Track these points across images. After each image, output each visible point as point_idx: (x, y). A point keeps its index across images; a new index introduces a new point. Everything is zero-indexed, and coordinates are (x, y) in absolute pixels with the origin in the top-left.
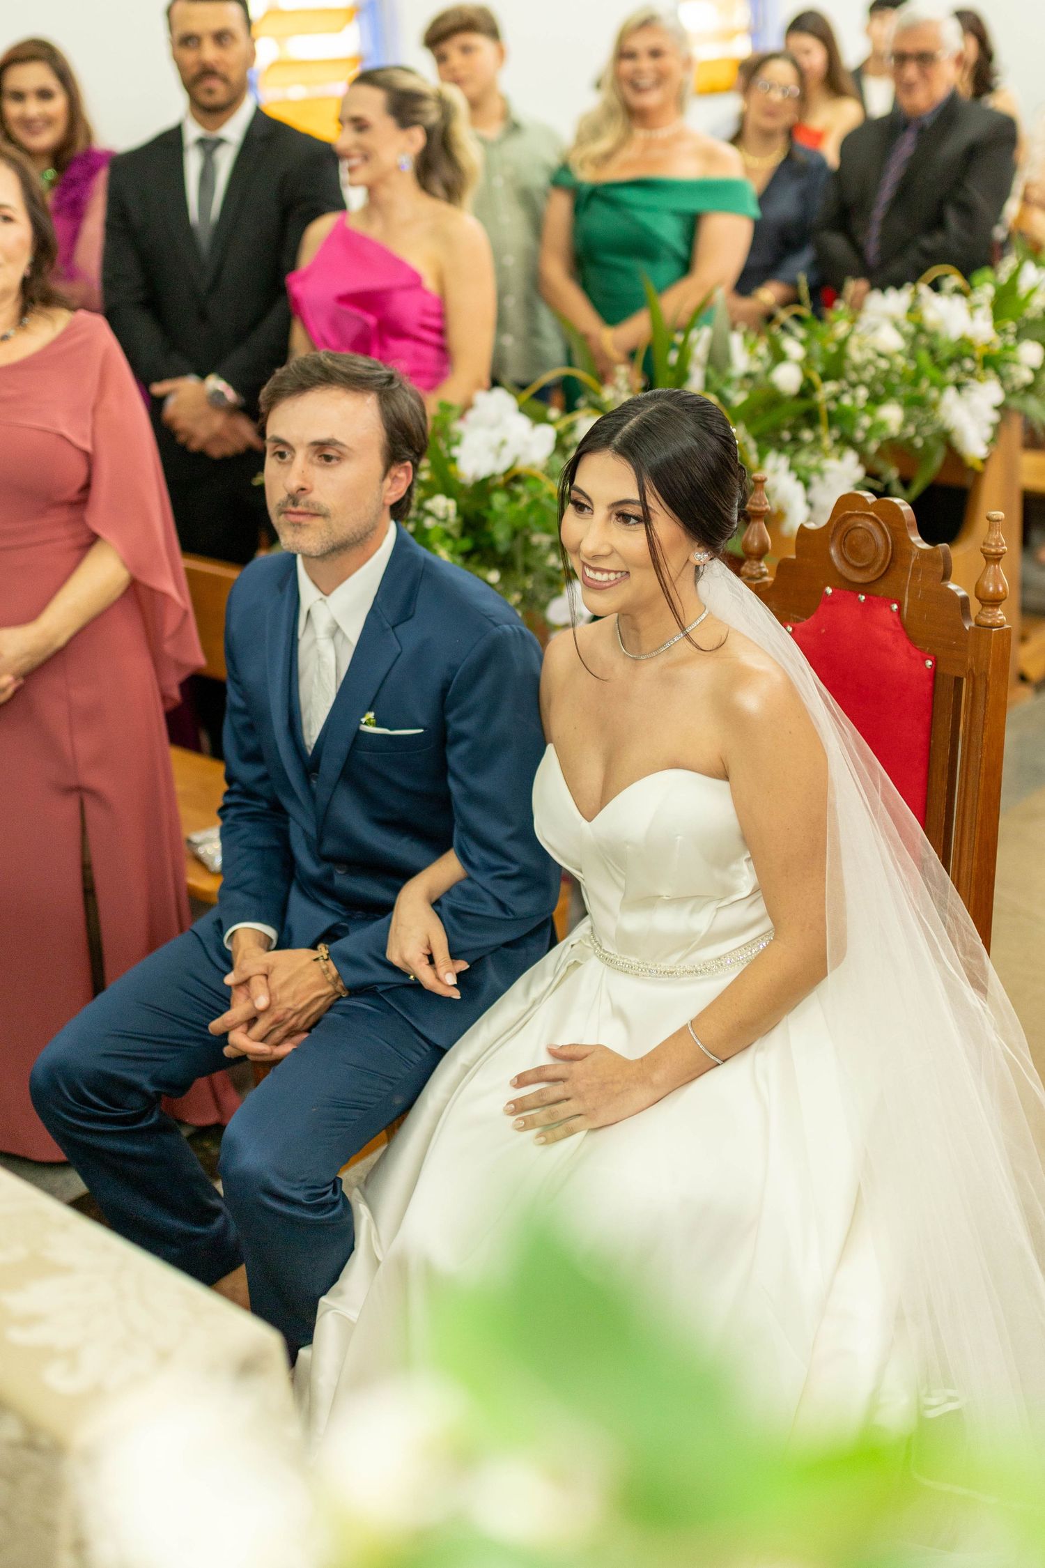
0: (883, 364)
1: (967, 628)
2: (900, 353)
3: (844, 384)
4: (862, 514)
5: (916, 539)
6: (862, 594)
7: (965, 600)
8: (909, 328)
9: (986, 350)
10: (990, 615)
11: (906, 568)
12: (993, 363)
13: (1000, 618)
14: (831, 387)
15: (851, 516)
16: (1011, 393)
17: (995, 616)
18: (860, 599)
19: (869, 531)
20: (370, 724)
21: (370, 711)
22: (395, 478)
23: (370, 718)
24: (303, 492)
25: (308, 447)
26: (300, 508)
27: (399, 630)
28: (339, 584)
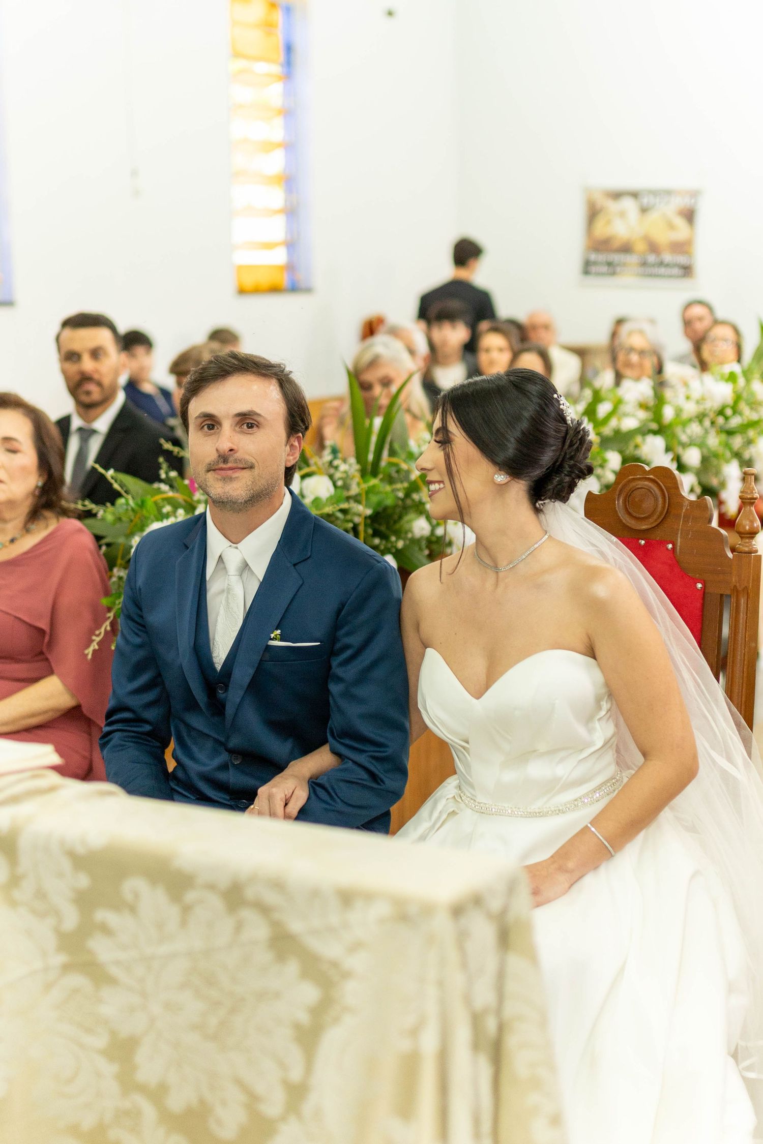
1: (729, 557)
4: (643, 478)
6: (642, 540)
10: (747, 544)
11: (678, 516)
13: (755, 546)
15: (634, 479)
17: (751, 545)
18: (640, 544)
19: (649, 490)
20: (276, 640)
21: (277, 629)
22: (292, 446)
23: (277, 634)
24: (232, 452)
25: (233, 417)
26: (229, 465)
27: (298, 567)
28: (249, 534)
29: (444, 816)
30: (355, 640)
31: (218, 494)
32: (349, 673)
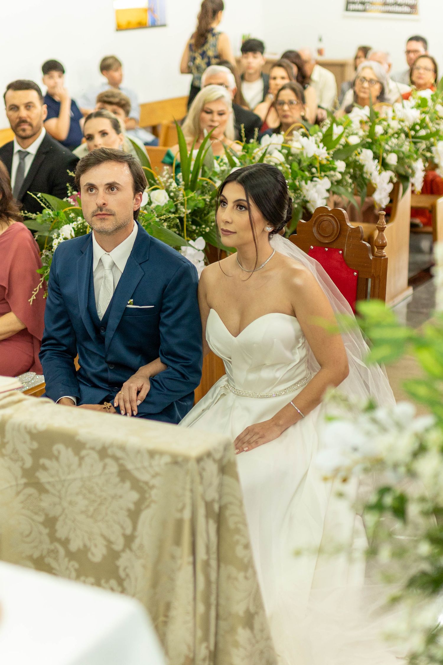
1: (371, 258)
4: (327, 215)
5: (349, 224)
6: (326, 248)
7: (370, 247)
10: (380, 252)
11: (345, 236)
13: (384, 253)
15: (322, 216)
17: (382, 253)
18: (325, 251)
19: (330, 221)
20: (131, 304)
21: (131, 299)
22: (137, 199)
23: (131, 302)
24: (105, 205)
25: (105, 186)
26: (103, 212)
27: (142, 265)
28: (115, 247)
29: (219, 396)
30: (173, 304)
31: (98, 228)
32: (169, 321)
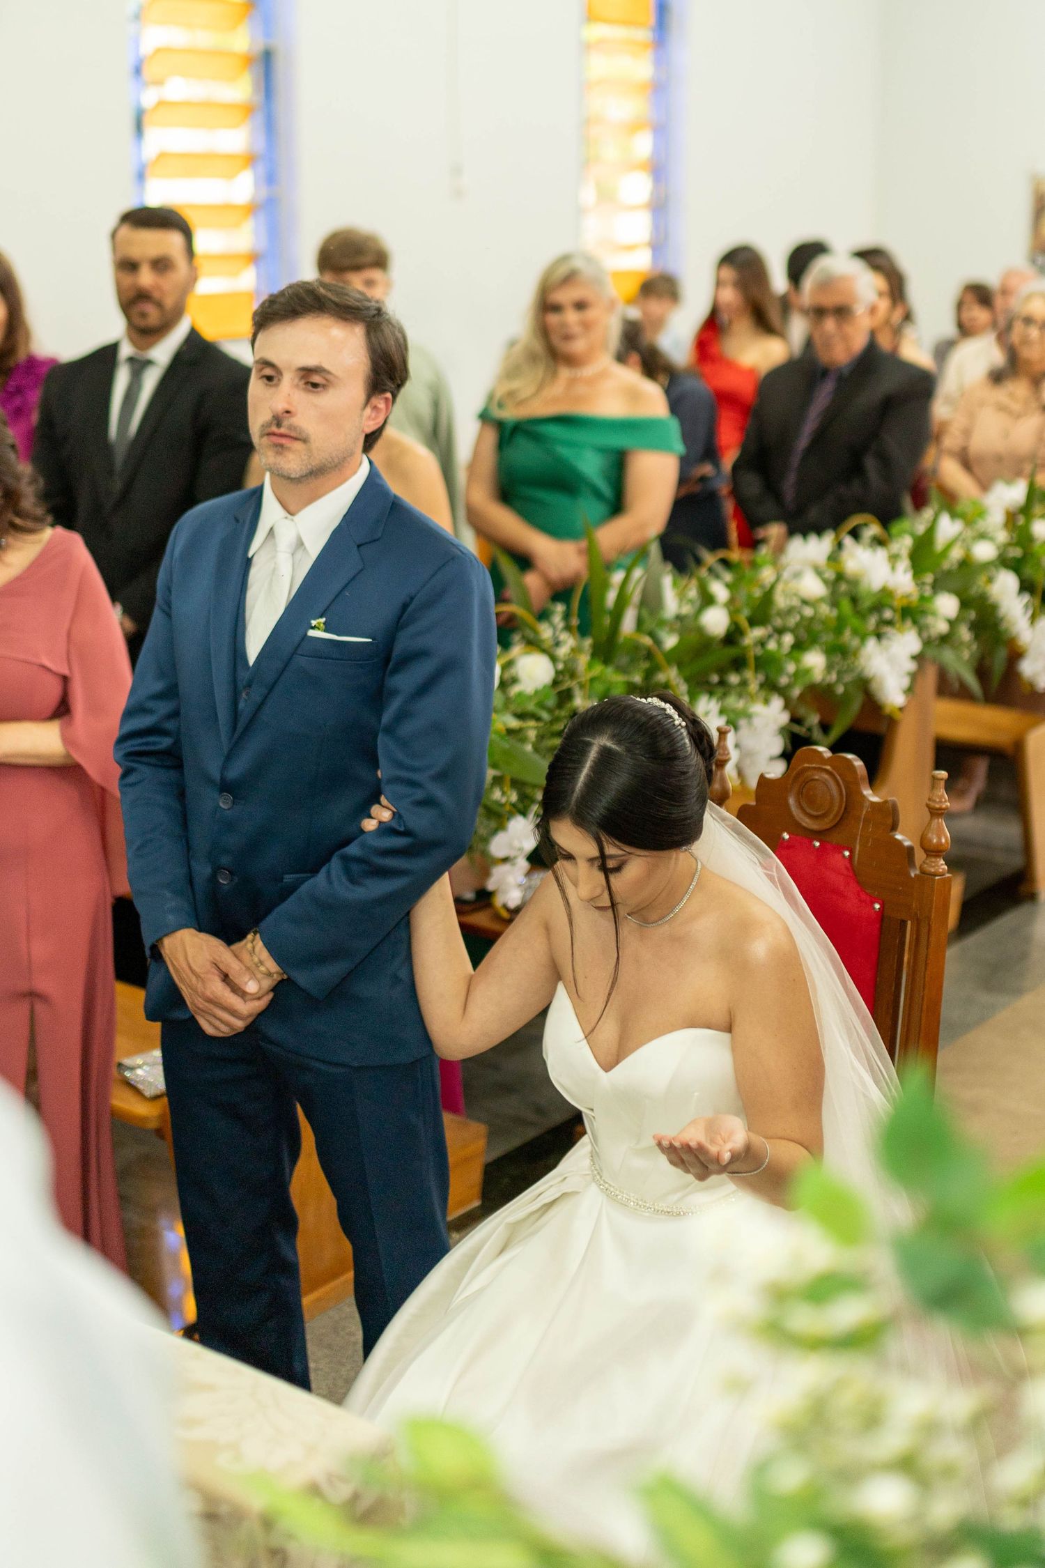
0: (808, 612)
1: (913, 875)
2: (822, 600)
3: (770, 629)
4: (818, 768)
5: (867, 792)
6: (817, 841)
7: (910, 850)
8: (830, 575)
9: (905, 602)
10: (933, 864)
11: (856, 820)
12: (912, 614)
13: (943, 867)
14: (757, 633)
15: (807, 769)
16: (927, 643)
17: (938, 866)
18: (814, 846)
19: (825, 783)
20: (318, 629)
22: (375, 408)
23: (321, 623)
24: (288, 415)
25: (295, 371)
26: (283, 430)
27: (362, 549)
